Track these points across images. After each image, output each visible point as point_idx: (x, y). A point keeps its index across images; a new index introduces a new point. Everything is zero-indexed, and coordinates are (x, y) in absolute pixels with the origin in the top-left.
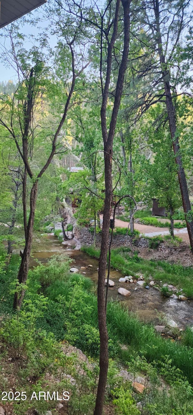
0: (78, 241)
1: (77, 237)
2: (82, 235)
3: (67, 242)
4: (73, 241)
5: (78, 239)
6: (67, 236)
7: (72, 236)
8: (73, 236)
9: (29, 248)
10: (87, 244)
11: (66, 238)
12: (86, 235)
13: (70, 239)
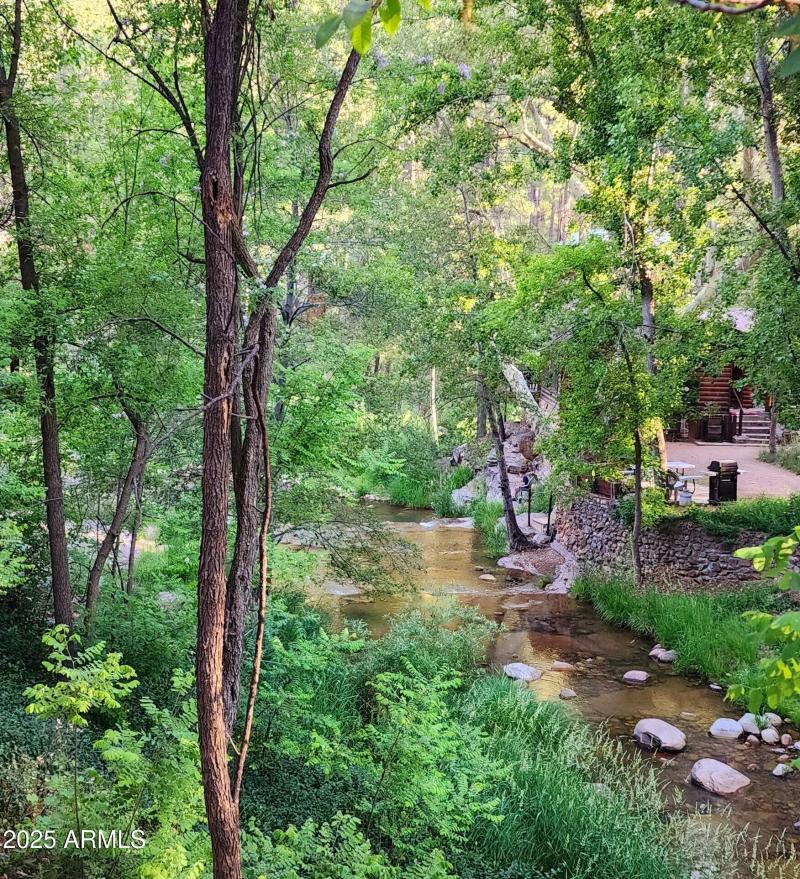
0: (569, 556)
1: (565, 538)
2: (587, 529)
3: (523, 556)
4: (549, 556)
5: (569, 547)
6: (526, 531)
7: (548, 532)
8: (551, 533)
9: (245, 559)
10: (606, 568)
11: (521, 541)
12: (600, 529)
13: (536, 547)
